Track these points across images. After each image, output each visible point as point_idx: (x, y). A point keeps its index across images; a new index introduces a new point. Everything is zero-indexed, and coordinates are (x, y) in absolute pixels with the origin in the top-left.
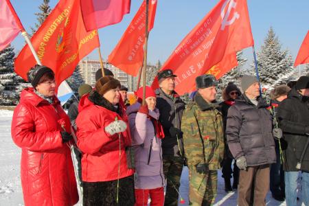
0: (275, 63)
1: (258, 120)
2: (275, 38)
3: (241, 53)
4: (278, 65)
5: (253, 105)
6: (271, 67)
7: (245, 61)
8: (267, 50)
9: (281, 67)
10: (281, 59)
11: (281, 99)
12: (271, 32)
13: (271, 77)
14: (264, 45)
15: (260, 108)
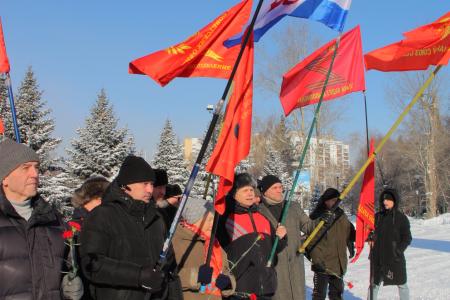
0: (106, 148)
1: (26, 257)
2: (108, 107)
3: (51, 129)
4: (112, 153)
5: (18, 218)
6: (100, 155)
7: (58, 142)
8: (95, 126)
9: (116, 157)
10: (116, 142)
11: (93, 204)
12: (102, 97)
13: (100, 172)
14: (91, 117)
15: (35, 226)
